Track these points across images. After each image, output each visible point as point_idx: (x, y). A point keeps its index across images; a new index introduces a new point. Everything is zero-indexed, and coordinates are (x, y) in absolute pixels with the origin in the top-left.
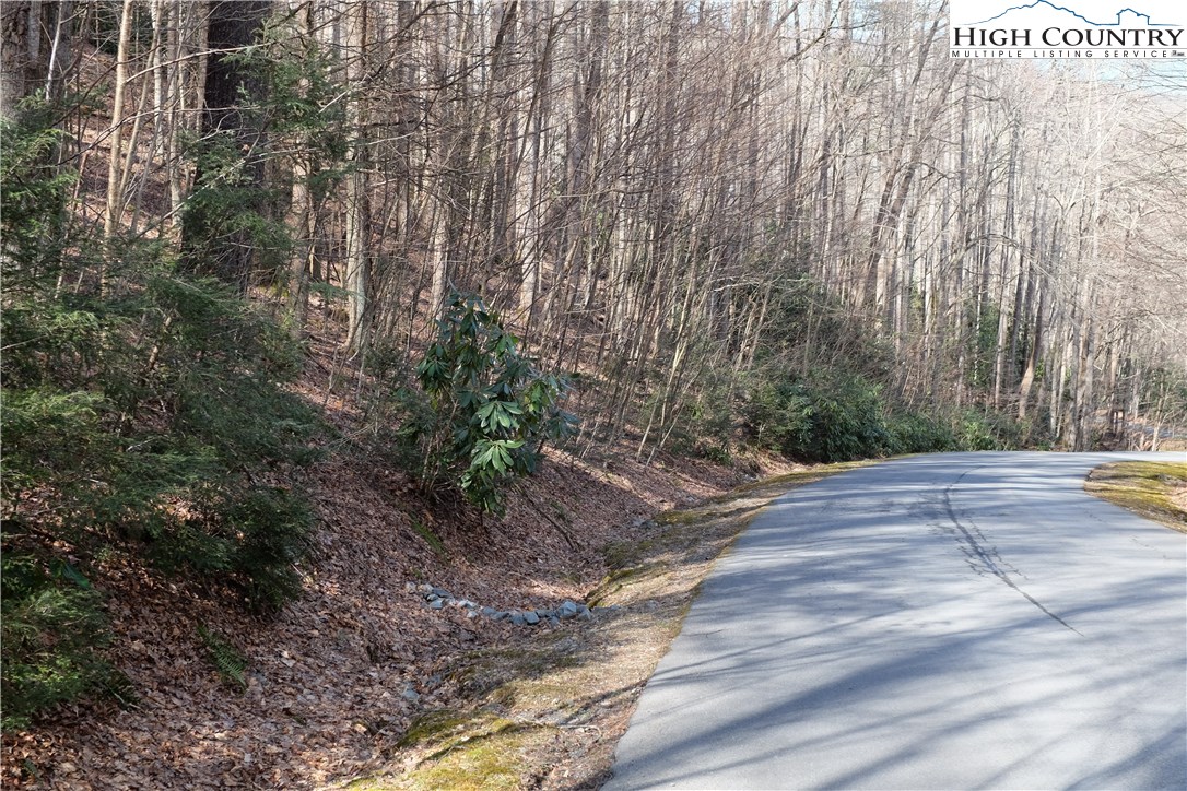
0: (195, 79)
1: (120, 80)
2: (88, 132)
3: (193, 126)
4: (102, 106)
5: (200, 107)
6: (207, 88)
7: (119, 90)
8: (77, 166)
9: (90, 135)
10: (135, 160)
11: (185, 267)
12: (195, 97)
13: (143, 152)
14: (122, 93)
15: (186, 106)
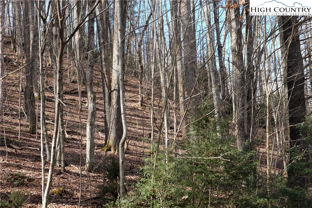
0: (287, 132)
1: (268, 136)
2: (261, 149)
3: (288, 145)
4: (264, 142)
5: (289, 139)
6: (290, 135)
7: (267, 139)
8: (259, 159)
9: (262, 150)
10: (274, 155)
11: (290, 184)
12: (287, 137)
13: (276, 153)
14: (268, 139)
15: (285, 140)
